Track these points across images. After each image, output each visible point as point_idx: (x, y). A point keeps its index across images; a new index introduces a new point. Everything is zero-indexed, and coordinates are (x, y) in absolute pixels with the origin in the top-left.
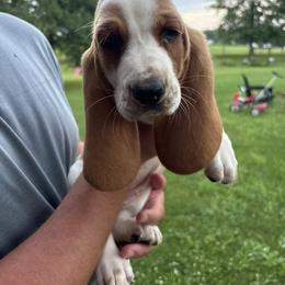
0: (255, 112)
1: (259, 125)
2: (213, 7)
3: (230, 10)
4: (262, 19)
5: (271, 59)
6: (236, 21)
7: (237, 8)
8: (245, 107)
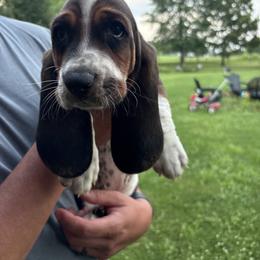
0: (212, 110)
1: (220, 121)
2: (148, 21)
3: (162, 24)
4: (189, 32)
5: (200, 66)
6: (168, 34)
7: (168, 23)
8: (202, 107)
